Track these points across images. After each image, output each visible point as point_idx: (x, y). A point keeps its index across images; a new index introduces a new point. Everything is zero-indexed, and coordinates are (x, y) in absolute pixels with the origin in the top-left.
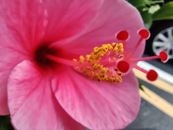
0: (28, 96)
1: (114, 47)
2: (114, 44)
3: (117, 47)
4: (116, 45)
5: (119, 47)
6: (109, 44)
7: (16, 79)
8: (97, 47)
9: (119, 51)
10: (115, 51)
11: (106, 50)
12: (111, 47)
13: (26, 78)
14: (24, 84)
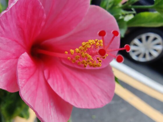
0: (28, 80)
1: (96, 42)
2: (96, 40)
3: (99, 42)
4: (98, 41)
5: (100, 43)
6: (93, 40)
7: (21, 65)
8: (84, 42)
9: (100, 45)
10: (97, 45)
11: (91, 43)
12: (95, 42)
13: (27, 65)
14: (25, 70)
